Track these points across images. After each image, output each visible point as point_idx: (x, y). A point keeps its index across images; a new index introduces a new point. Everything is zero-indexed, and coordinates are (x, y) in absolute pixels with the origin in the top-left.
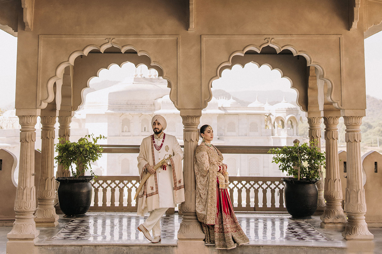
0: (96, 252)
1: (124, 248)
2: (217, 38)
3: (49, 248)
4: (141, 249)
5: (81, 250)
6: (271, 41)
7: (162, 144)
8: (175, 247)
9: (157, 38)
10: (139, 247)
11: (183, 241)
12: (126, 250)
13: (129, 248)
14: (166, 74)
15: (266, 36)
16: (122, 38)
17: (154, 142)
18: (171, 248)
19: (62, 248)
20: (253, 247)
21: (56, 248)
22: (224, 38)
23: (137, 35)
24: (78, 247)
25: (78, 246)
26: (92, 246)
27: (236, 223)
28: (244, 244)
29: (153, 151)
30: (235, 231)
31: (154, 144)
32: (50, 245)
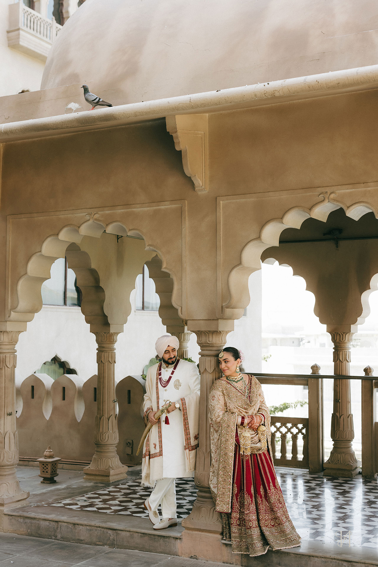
0: (75, 533)
1: (110, 532)
2: (242, 200)
3: (19, 520)
4: (132, 537)
5: (57, 528)
6: (328, 198)
7: (170, 378)
8: (179, 541)
9: (155, 208)
10: (130, 533)
11: (191, 532)
12: (112, 535)
13: (117, 533)
14: (167, 264)
15: (320, 190)
16: (107, 212)
17: (160, 374)
18: (173, 541)
19: (34, 521)
20: (296, 555)
21: (28, 521)
22: (251, 200)
23: (127, 205)
24: (54, 523)
25: (53, 521)
26: (70, 524)
27: (274, 511)
28: (281, 548)
29: (157, 388)
30: (273, 526)
31: (159, 377)
32: (20, 516)
